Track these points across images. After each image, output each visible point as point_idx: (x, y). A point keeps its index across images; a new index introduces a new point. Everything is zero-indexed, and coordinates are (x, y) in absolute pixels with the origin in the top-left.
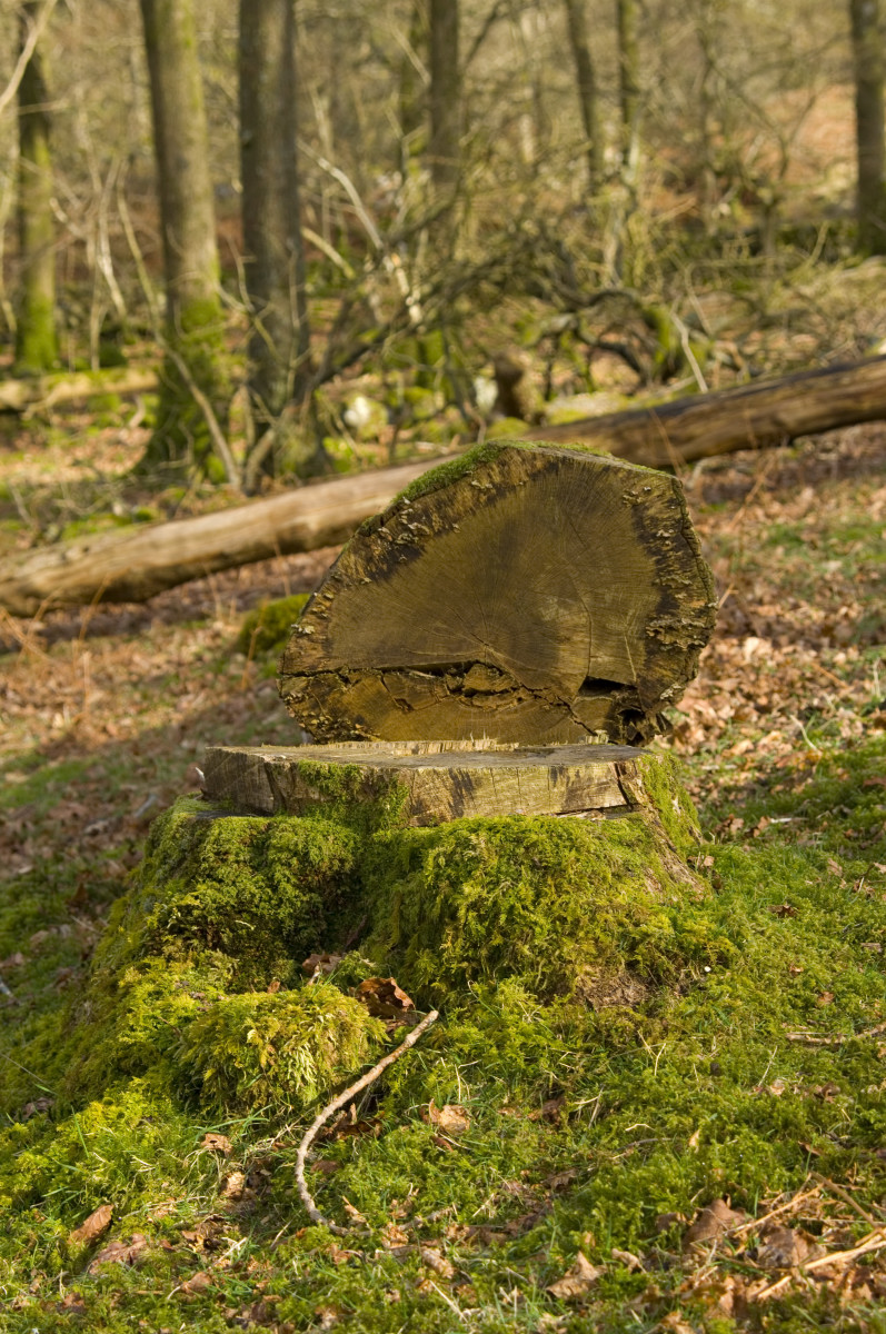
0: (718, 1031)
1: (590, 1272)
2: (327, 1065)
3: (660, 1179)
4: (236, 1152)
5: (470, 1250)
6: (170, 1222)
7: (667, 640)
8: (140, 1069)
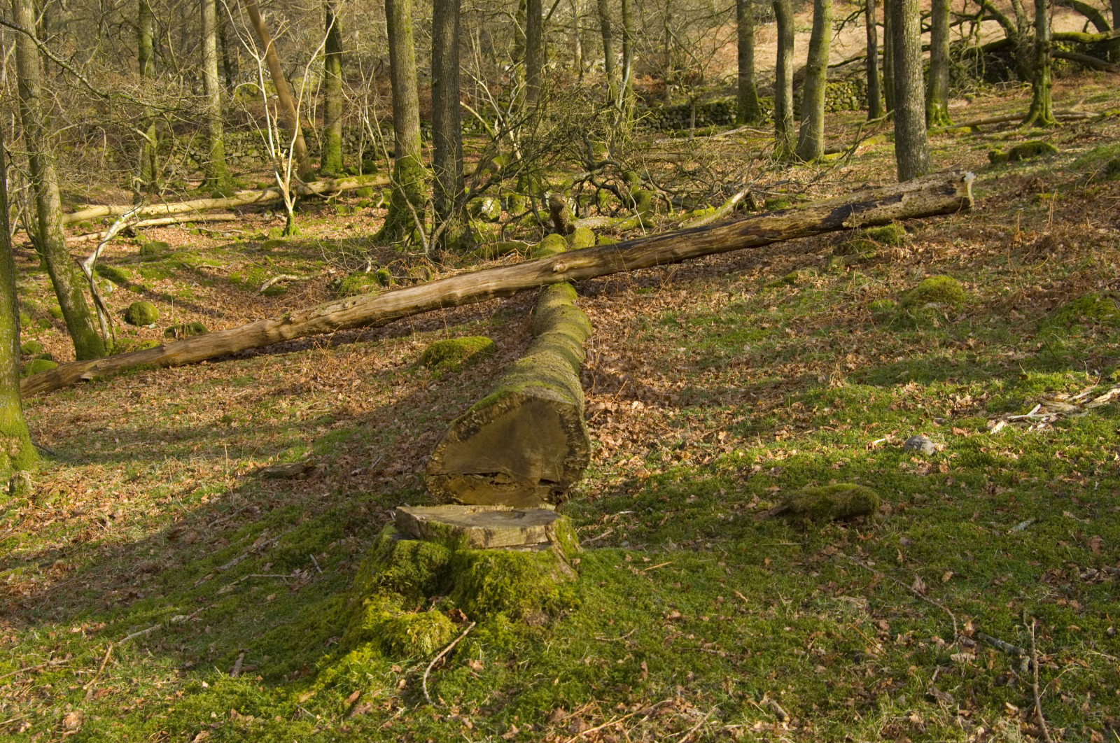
0: (571, 636)
1: (515, 730)
2: (436, 642)
3: (542, 699)
4: (403, 672)
5: (478, 717)
6: (379, 698)
7: (571, 466)
8: (369, 639)
